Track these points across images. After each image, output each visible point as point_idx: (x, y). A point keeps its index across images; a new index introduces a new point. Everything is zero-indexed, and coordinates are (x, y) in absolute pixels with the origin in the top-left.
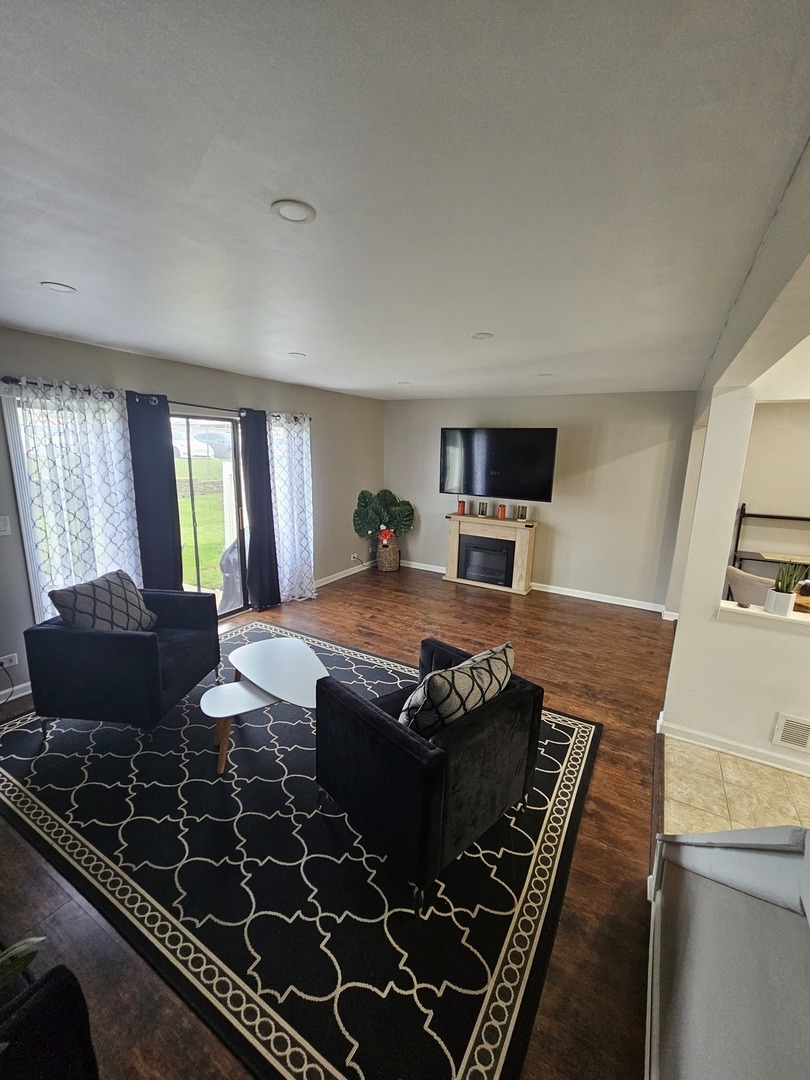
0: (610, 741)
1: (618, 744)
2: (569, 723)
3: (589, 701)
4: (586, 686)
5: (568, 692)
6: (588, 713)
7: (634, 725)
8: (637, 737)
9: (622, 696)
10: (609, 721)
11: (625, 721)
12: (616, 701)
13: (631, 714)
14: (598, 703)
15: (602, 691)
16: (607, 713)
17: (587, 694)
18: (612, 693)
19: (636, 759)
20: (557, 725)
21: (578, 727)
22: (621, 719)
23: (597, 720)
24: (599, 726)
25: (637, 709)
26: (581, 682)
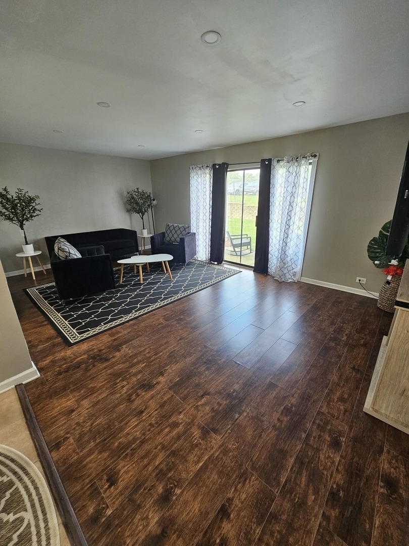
0: (58, 344)
1: (54, 346)
2: (85, 335)
3: (91, 353)
4: (107, 360)
5: (109, 347)
6: (85, 346)
7: (53, 362)
8: (47, 356)
9: (78, 375)
10: (69, 352)
11: (61, 359)
12: (78, 367)
13: (60, 367)
14: (86, 356)
15: (94, 366)
16: (74, 355)
17: (98, 355)
18: (87, 370)
19: (39, 347)
20: (88, 331)
21: (80, 337)
22: (64, 359)
23: (75, 348)
24: (70, 345)
25: (60, 373)
26: (114, 360)
